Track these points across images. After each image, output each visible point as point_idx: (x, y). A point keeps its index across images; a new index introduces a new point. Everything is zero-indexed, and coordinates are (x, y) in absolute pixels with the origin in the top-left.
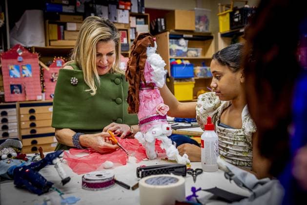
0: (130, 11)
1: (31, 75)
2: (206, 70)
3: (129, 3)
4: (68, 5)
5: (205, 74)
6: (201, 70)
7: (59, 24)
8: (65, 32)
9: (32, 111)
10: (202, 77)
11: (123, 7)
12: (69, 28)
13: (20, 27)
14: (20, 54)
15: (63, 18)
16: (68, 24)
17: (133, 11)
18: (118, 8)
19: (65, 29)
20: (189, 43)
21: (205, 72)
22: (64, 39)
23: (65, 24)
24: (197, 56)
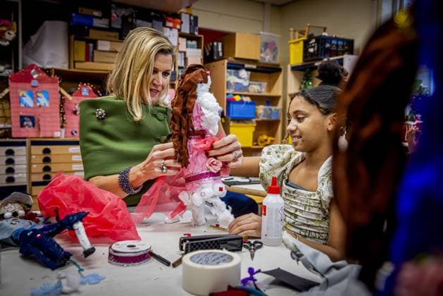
0: (179, 30)
1: (47, 105)
2: (271, 110)
3: (179, 21)
4: (100, 18)
5: (269, 116)
6: (265, 110)
7: (88, 41)
8: (95, 52)
9: (47, 151)
10: (265, 119)
11: (170, 24)
12: (100, 48)
13: (36, 42)
14: (35, 76)
15: (93, 34)
16: (100, 43)
17: (183, 31)
18: (164, 25)
19: (95, 47)
20: (251, 75)
21: (269, 112)
22: (93, 61)
23: (95, 42)
24: (260, 92)
